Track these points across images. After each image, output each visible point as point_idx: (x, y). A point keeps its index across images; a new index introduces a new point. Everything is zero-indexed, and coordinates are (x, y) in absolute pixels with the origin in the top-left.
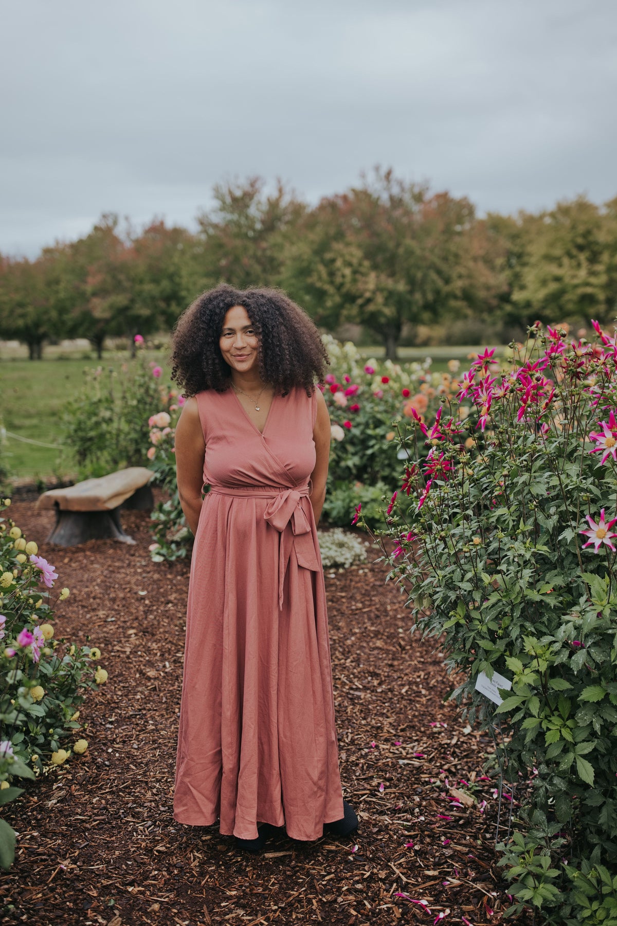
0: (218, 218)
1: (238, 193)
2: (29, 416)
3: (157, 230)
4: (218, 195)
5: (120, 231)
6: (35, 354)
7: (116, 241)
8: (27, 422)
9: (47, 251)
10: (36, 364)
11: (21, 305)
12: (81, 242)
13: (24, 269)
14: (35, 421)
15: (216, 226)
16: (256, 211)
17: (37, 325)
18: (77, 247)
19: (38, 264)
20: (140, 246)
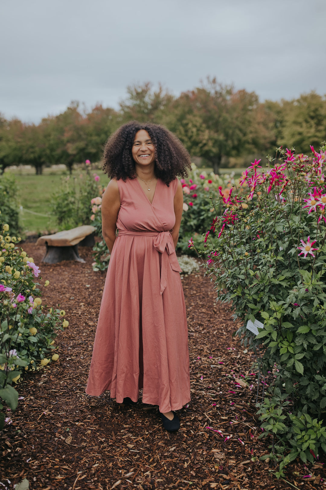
0: (129, 103)
1: (140, 90)
2: (35, 202)
3: (98, 109)
4: (130, 91)
5: (80, 110)
6: (39, 172)
7: (78, 115)
8: (34, 205)
9: (44, 120)
10: (39, 177)
11: (32, 147)
12: (61, 115)
13: (33, 129)
14: (38, 204)
15: (128, 107)
16: (148, 99)
17: (40, 157)
18: (58, 118)
19: (40, 127)
20: (90, 117)
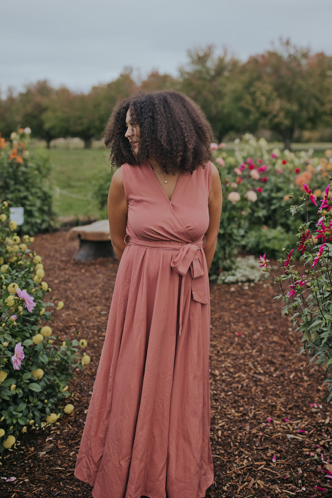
0: (190, 69)
1: (201, 54)
2: (79, 180)
3: (154, 75)
4: (190, 55)
5: (134, 77)
6: (88, 146)
7: (131, 82)
8: (79, 184)
9: (95, 88)
10: (88, 152)
11: (80, 118)
12: (113, 83)
13: (82, 99)
14: (82, 183)
15: (188, 73)
16: (211, 64)
17: (89, 129)
18: (112, 86)
19: (90, 96)
20: (145, 85)
